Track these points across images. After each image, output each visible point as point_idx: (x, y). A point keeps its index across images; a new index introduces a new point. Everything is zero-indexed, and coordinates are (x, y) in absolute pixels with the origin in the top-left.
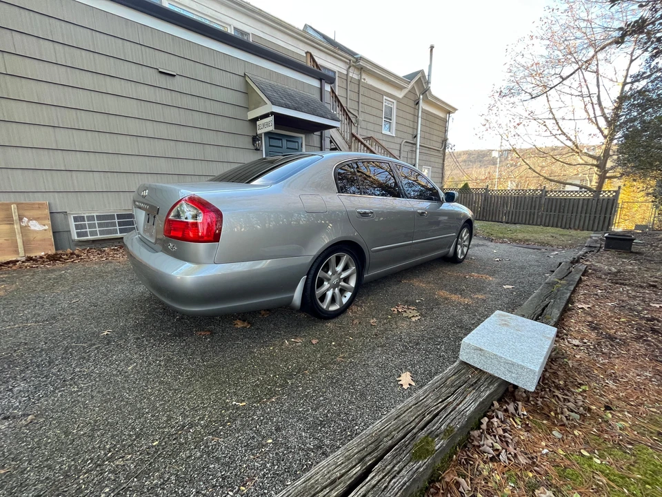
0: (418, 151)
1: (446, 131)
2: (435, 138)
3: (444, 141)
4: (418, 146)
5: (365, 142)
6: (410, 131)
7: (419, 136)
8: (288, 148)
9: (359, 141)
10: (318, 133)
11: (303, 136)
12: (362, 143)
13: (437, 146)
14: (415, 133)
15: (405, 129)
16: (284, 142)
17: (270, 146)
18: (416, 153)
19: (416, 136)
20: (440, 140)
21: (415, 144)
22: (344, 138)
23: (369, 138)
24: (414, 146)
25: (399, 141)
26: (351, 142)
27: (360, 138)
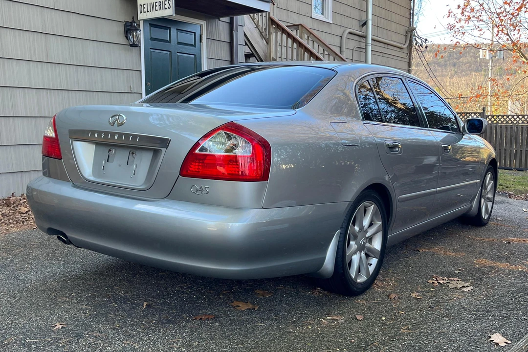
0: (370, 48)
1: (411, 15)
2: (394, 27)
3: (410, 32)
4: (370, 41)
5: (293, 33)
6: (356, 14)
7: (370, 23)
8: (179, 43)
9: (284, 31)
10: (226, 19)
11: (203, 23)
12: (289, 35)
13: (398, 39)
14: (364, 18)
15: (348, 11)
16: (174, 31)
17: (152, 39)
18: (366, 53)
19: (365, 24)
20: (402, 30)
21: (365, 37)
22: (257, 26)
23: (296, 27)
24: (363, 40)
25: (338, 31)
26: (270, 33)
27: (284, 25)
